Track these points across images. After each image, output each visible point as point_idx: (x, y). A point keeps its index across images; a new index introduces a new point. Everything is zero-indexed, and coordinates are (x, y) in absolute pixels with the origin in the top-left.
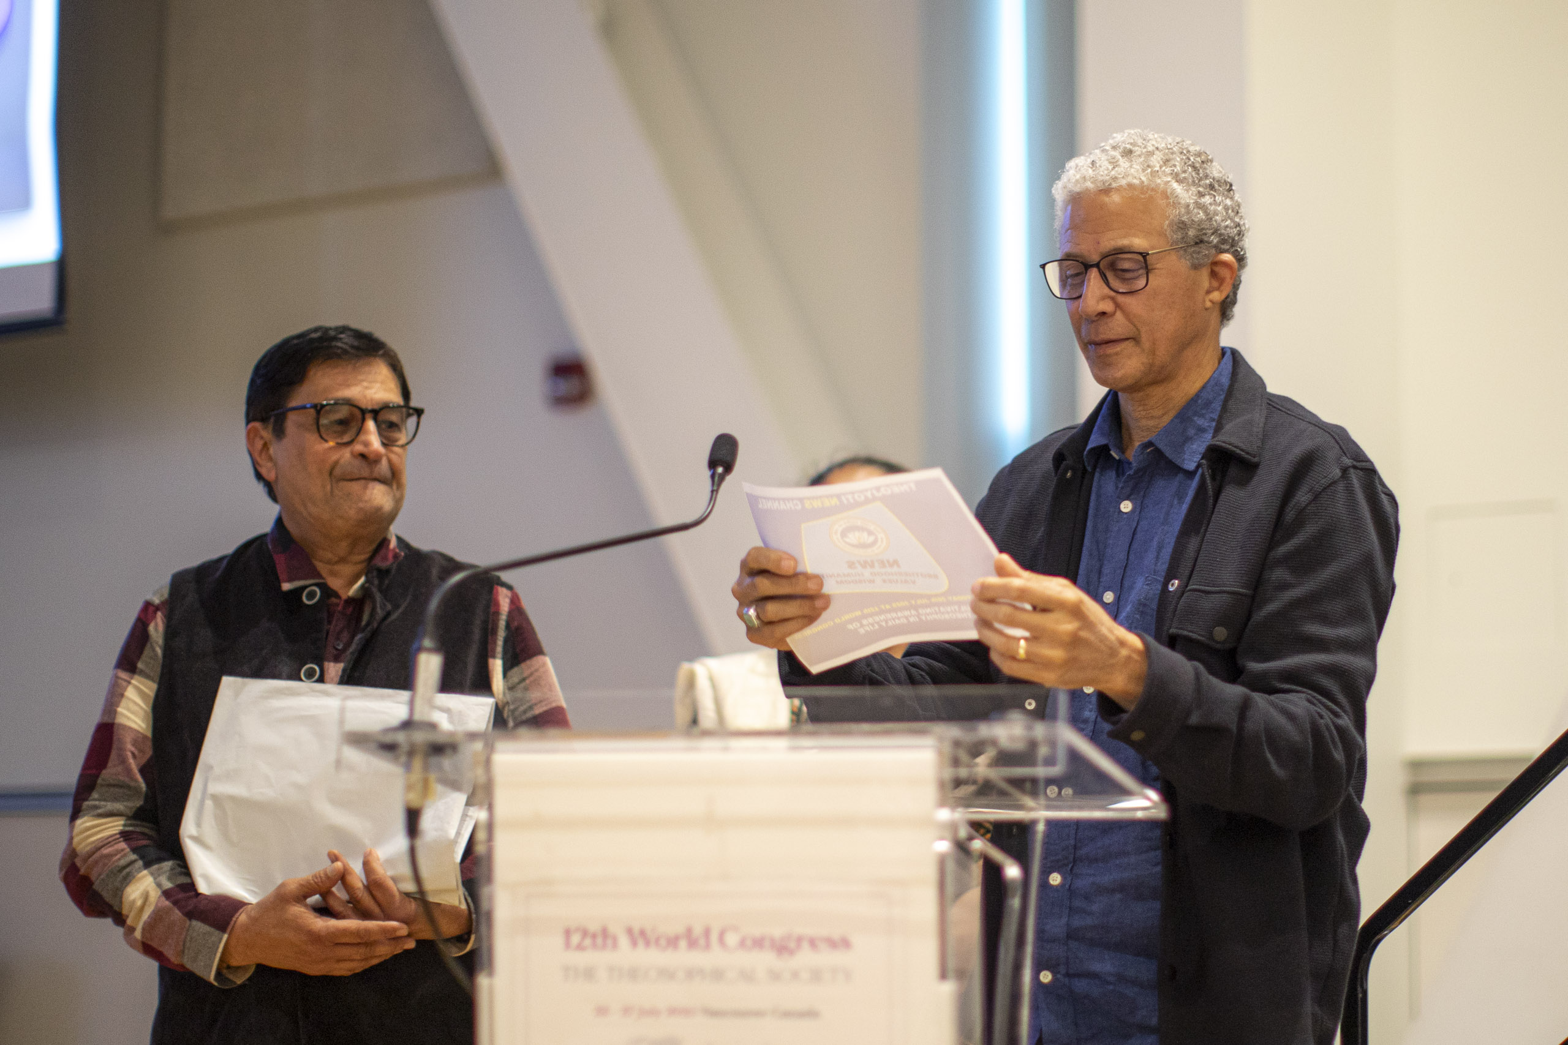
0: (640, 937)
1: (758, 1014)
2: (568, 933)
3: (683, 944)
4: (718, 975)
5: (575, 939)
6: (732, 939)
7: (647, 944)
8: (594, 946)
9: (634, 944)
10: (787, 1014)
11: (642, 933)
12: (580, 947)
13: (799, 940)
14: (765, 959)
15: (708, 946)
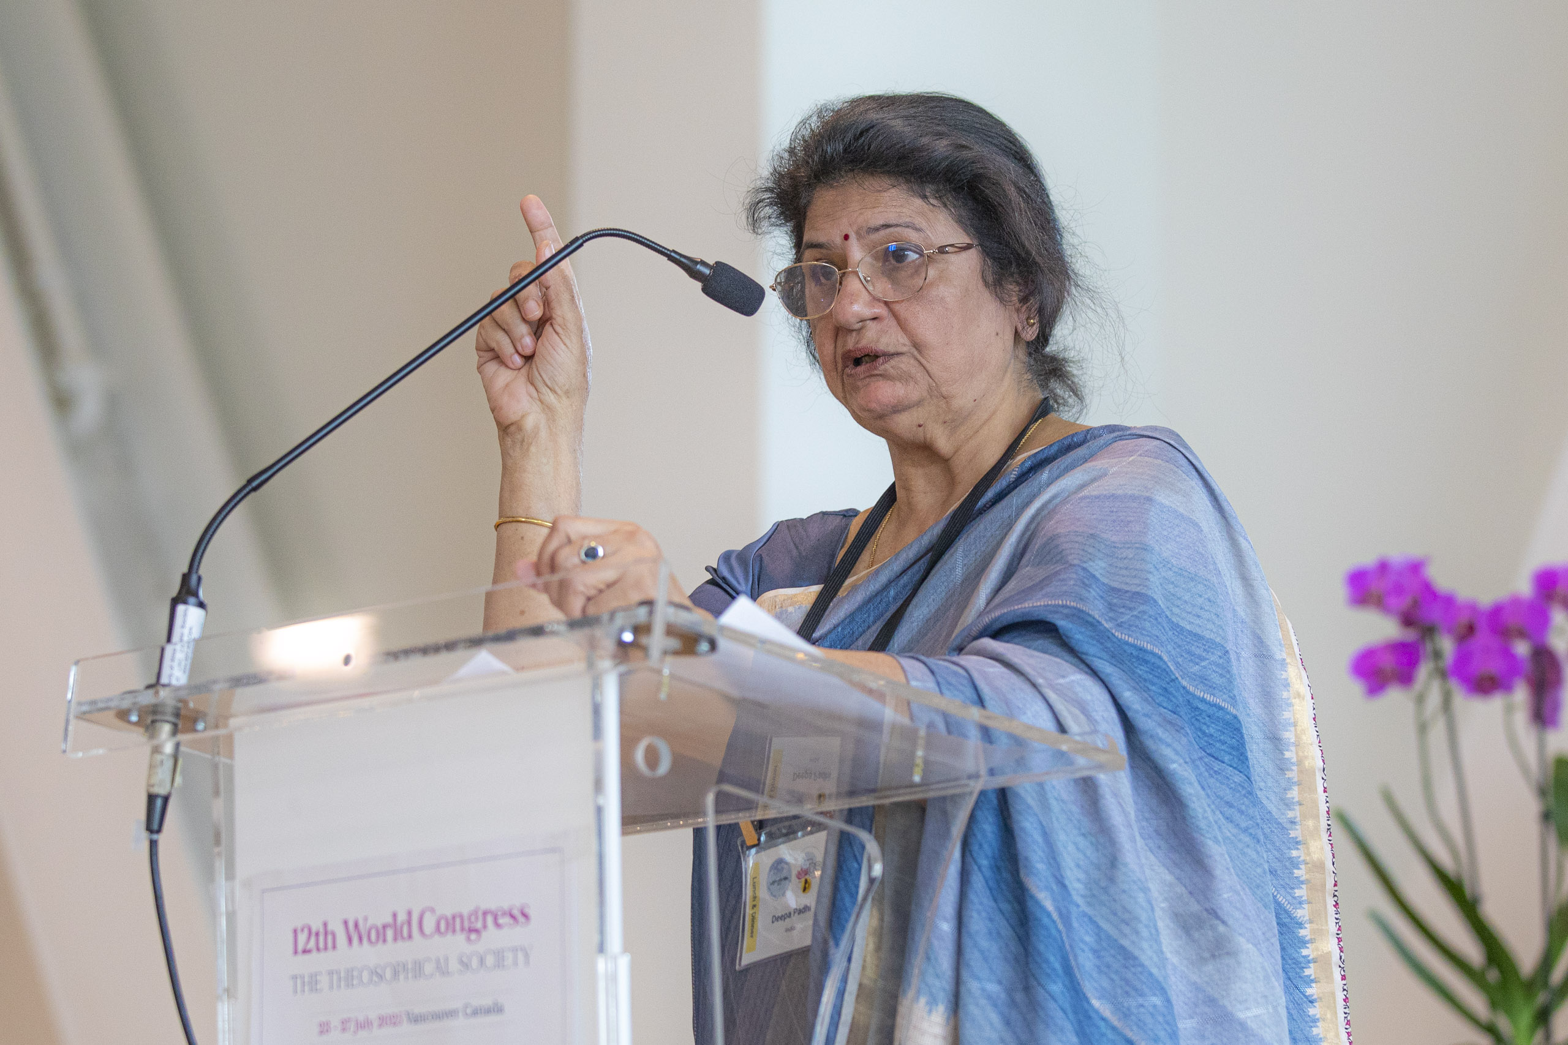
0: (356, 933)
1: (451, 1014)
2: (295, 931)
3: (390, 933)
4: (418, 970)
5: (302, 938)
6: (429, 924)
7: (360, 939)
8: (318, 949)
9: (350, 940)
10: (476, 1012)
11: (356, 925)
12: (305, 951)
13: (485, 914)
14: (456, 944)
15: (410, 936)
